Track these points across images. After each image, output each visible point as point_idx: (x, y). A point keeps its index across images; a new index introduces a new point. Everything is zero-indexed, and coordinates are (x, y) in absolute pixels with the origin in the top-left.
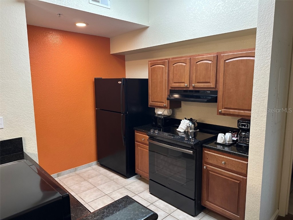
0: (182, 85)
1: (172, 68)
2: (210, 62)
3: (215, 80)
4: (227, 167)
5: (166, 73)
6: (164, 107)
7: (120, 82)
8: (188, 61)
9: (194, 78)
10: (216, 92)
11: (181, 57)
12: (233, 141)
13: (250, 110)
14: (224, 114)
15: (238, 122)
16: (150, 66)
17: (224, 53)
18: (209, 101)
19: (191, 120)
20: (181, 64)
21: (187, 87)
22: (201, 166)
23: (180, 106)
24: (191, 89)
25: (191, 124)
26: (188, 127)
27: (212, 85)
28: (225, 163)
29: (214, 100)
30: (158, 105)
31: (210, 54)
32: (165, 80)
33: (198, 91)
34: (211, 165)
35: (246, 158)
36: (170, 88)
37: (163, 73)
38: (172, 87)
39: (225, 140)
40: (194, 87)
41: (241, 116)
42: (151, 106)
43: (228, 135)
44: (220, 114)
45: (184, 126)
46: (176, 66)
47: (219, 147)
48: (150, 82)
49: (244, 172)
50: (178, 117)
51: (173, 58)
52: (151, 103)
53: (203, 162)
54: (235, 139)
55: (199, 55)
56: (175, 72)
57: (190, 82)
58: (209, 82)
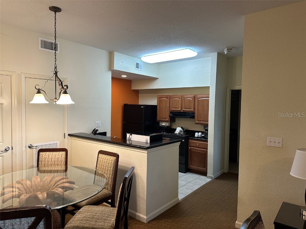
0: (177, 109)
1: (172, 100)
2: (191, 99)
3: (193, 107)
4: (200, 147)
5: (168, 103)
6: (167, 121)
7: (142, 107)
8: (180, 98)
9: (183, 106)
10: (194, 113)
11: (177, 95)
12: (202, 136)
13: (208, 121)
14: (198, 124)
15: (204, 126)
16: (158, 98)
17: (197, 95)
18: (191, 117)
19: (182, 127)
20: (176, 99)
21: (180, 111)
22: (188, 148)
23: (175, 121)
24: (182, 111)
25: (182, 130)
26: (180, 131)
27: (192, 110)
28: (199, 145)
29: (193, 117)
30: (163, 120)
31: (191, 95)
32: (168, 106)
33: (186, 113)
34: (193, 147)
35: (207, 141)
36: (170, 111)
37: (167, 102)
38: (171, 110)
39: (198, 136)
40: (183, 111)
41: (205, 124)
42: (158, 120)
43: (200, 133)
44: (196, 123)
45: (178, 130)
46: (174, 99)
47: (195, 138)
48: (158, 107)
49: (207, 147)
50: (173, 127)
51: (172, 96)
52: (158, 119)
53: (189, 146)
54: (203, 135)
55: (186, 95)
56: (173, 103)
57: (182, 108)
58: (191, 109)
